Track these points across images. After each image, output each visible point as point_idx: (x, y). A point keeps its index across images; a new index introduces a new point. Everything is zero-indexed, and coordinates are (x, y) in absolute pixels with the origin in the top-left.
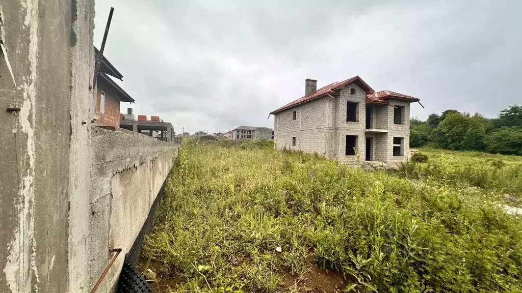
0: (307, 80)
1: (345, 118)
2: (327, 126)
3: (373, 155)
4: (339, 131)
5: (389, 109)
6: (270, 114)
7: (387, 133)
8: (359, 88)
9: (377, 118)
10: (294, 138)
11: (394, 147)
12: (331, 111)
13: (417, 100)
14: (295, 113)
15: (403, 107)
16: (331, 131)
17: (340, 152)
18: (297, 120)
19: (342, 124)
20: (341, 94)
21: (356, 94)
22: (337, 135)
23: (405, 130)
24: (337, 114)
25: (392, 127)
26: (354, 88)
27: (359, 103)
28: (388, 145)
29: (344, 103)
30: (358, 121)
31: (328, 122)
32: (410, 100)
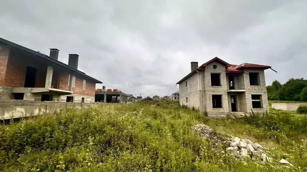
0: (192, 63)
1: (211, 84)
2: (199, 90)
3: (238, 108)
4: (206, 92)
5: (244, 75)
6: (177, 84)
7: (245, 92)
8: (220, 64)
9: (238, 82)
10: (187, 98)
11: (253, 102)
12: (201, 80)
13: (269, 67)
14: (186, 82)
15: (258, 73)
16: (201, 93)
17: (208, 106)
18: (187, 87)
19: (208, 88)
20: (206, 69)
21: (217, 68)
22: (206, 95)
23: (262, 89)
24: (205, 81)
25: (249, 87)
26: (215, 65)
27: (220, 74)
28: (247, 100)
29: (208, 75)
30: (221, 85)
31: (199, 87)
32: (263, 68)
